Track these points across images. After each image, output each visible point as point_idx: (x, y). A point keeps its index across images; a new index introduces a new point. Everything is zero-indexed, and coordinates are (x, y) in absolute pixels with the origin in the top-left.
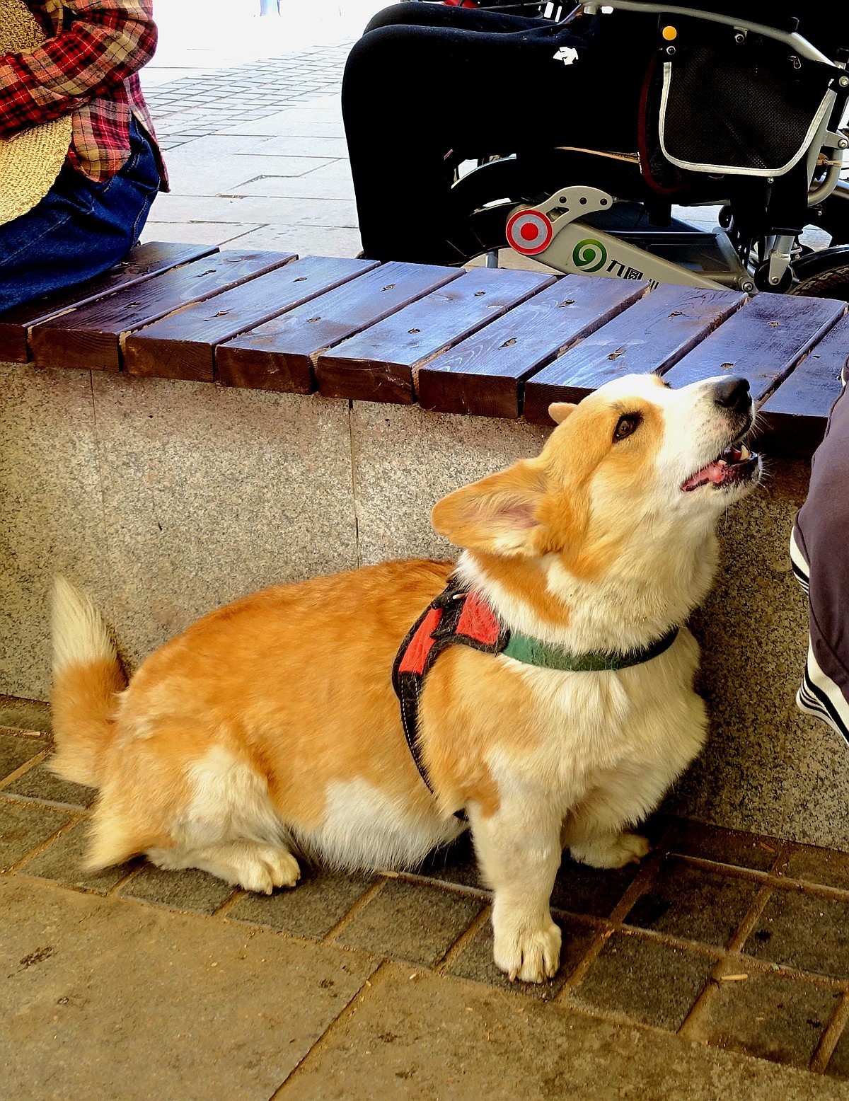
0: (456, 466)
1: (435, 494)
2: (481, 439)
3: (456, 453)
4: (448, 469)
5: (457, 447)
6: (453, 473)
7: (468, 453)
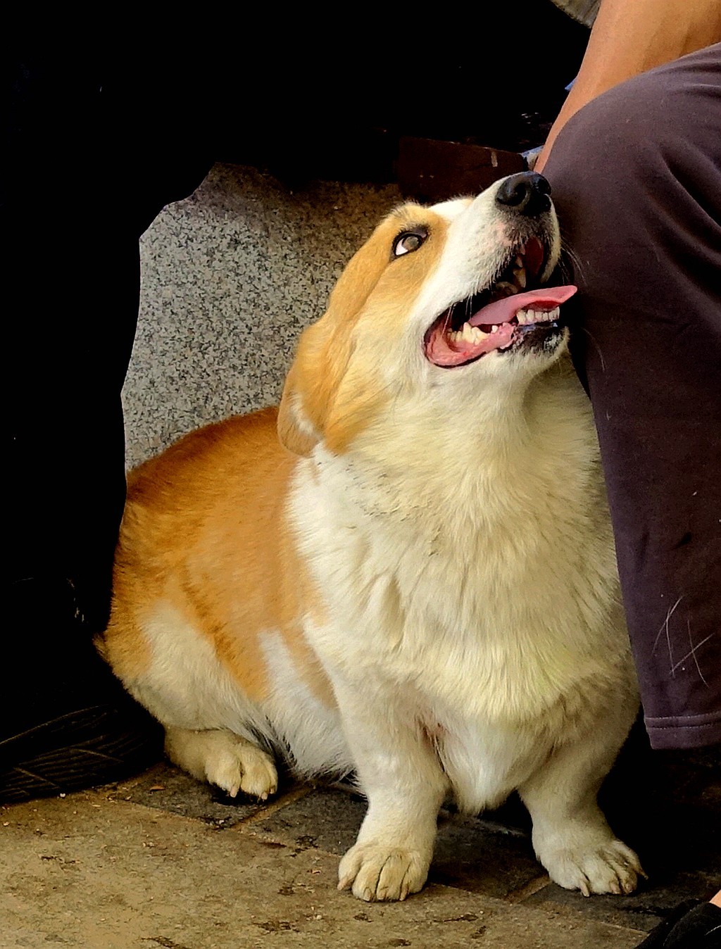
0: (187, 231)
1: (160, 269)
2: (217, 195)
3: (187, 214)
4: (177, 236)
5: (189, 207)
6: (183, 241)
7: (201, 214)
